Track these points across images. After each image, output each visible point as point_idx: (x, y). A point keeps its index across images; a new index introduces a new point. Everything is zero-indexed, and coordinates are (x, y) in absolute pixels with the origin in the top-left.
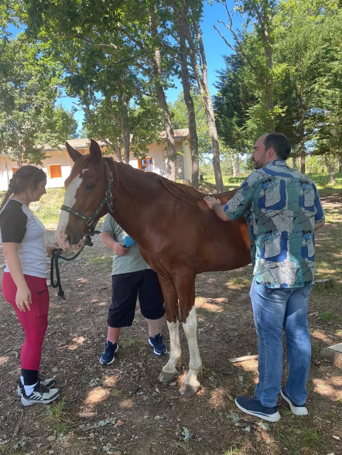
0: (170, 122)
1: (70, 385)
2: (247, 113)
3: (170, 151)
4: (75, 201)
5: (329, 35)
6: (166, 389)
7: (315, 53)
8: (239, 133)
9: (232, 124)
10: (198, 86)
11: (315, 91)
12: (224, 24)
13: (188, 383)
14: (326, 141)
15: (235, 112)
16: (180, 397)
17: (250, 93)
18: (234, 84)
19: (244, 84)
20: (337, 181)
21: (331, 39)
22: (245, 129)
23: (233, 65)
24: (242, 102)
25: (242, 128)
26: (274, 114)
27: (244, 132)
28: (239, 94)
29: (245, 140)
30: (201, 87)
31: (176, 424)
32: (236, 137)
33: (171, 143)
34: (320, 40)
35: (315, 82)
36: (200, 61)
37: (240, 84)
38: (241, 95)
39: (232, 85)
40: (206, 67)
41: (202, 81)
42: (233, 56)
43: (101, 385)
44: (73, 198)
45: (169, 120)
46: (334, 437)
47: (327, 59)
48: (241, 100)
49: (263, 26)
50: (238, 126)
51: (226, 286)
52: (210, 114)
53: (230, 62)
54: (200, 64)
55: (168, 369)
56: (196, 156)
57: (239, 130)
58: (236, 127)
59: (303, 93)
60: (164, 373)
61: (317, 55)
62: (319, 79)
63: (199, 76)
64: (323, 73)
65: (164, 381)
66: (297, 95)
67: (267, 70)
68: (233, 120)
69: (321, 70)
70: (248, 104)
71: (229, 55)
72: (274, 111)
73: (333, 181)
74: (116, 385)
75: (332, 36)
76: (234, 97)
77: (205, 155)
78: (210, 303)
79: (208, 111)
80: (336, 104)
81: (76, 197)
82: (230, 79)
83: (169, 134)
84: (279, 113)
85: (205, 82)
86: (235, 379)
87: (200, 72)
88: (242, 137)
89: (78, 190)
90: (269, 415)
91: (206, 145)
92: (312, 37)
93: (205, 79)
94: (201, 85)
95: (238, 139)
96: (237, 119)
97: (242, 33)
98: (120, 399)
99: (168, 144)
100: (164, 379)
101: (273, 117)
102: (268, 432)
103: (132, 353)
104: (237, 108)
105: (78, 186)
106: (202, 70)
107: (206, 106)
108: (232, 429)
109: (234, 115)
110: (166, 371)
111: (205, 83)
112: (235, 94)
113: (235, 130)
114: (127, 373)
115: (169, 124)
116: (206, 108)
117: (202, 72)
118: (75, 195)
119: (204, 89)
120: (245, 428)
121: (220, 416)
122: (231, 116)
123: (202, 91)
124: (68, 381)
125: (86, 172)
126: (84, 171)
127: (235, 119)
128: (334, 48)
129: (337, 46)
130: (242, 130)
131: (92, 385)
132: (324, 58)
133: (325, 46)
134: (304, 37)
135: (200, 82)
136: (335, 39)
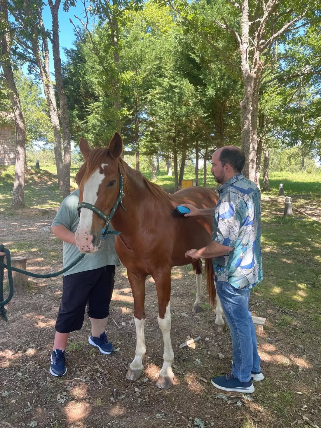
0: (19, 106)
1: (36, 406)
2: (88, 108)
3: (19, 136)
4: (96, 198)
5: (160, 54)
6: (144, 387)
7: (149, 67)
8: (79, 126)
9: (73, 117)
10: (40, 72)
11: (148, 100)
12: (80, 20)
13: (166, 376)
14: (158, 145)
15: (76, 106)
16: (162, 390)
17: (90, 90)
18: (74, 78)
19: (85, 81)
20: (158, 178)
21: (161, 58)
22: (85, 123)
23: (73, 59)
24: (81, 97)
25: (82, 122)
26: (122, 115)
27: (84, 126)
28: (79, 88)
29: (86, 134)
30: (43, 74)
31: (180, 417)
32: (76, 130)
33: (20, 128)
34: (153, 57)
35: (148, 93)
36: (42, 48)
37: (81, 79)
38: (82, 90)
39: (73, 78)
40: (48, 55)
41: (44, 67)
42: (73, 50)
43: (72, 399)
44: (96, 195)
45: (18, 103)
46: (298, 393)
47: (158, 75)
48: (80, 95)
49: (113, 32)
50: (79, 120)
51: (123, 276)
52: (52, 103)
53: (70, 56)
54: (42, 50)
55: (137, 366)
56: (68, 147)
57: (80, 123)
58: (77, 120)
59: (139, 100)
60: (132, 371)
61: (151, 69)
62: (151, 91)
63: (42, 62)
64: (153, 86)
65: (135, 379)
66: (134, 101)
67: (118, 74)
68: (74, 113)
69: (153, 83)
70: (89, 100)
71: (69, 49)
72: (122, 113)
73: (155, 178)
74: (88, 395)
75: (163, 55)
76: (75, 91)
77: (35, 142)
78: (120, 294)
79: (51, 100)
80: (169, 115)
81: (98, 194)
82: (70, 72)
83: (18, 117)
84: (127, 115)
85: (46, 69)
86: (194, 362)
87: (42, 58)
88: (82, 130)
89: (100, 186)
90: (247, 388)
91: (36, 132)
92: (147, 53)
93: (47, 66)
94: (43, 71)
95: (78, 132)
96: (77, 112)
97: (82, 31)
98: (106, 408)
99: (17, 128)
100: (134, 377)
101: (121, 117)
102: (253, 401)
103: (79, 357)
104: (78, 102)
105: (100, 182)
106: (43, 57)
107: (48, 94)
108: (227, 407)
109: (75, 108)
110: (135, 369)
111: (47, 71)
112: (75, 88)
113: (76, 123)
114: (91, 379)
115: (17, 107)
116: (48, 96)
117: (44, 59)
118: (97, 191)
119: (46, 76)
120: (236, 403)
121: (210, 398)
122: (72, 108)
123: (44, 78)
124: (31, 403)
125: (105, 167)
126: (103, 165)
127: (75, 112)
128: (164, 66)
129: (166, 65)
130: (83, 124)
131: (62, 401)
132: (155, 73)
133: (156, 63)
134: (141, 51)
135: (42, 69)
136: (165, 59)
